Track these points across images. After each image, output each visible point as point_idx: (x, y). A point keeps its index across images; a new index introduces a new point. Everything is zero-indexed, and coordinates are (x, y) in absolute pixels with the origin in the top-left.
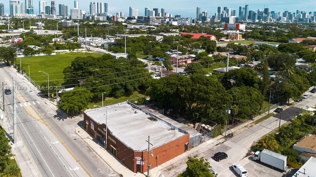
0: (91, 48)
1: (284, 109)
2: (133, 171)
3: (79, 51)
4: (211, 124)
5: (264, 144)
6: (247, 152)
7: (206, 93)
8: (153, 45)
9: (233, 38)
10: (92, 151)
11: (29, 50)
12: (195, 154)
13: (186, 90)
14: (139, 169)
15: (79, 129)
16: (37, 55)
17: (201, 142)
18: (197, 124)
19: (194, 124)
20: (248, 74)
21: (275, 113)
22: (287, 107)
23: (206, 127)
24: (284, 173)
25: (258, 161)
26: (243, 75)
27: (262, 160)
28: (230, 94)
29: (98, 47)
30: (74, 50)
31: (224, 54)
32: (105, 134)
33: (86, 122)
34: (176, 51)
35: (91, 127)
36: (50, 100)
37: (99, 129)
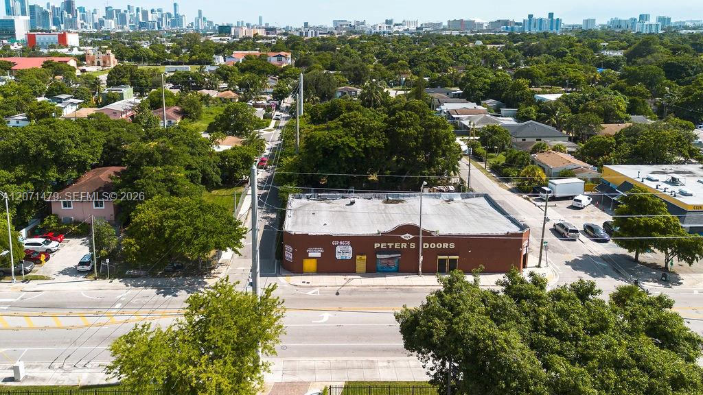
9: (98, 62)
14: (525, 262)
15: (290, 279)
32: (408, 246)
33: (311, 255)
34: (69, 98)
35: (338, 256)
36: (26, 280)
37: (376, 246)
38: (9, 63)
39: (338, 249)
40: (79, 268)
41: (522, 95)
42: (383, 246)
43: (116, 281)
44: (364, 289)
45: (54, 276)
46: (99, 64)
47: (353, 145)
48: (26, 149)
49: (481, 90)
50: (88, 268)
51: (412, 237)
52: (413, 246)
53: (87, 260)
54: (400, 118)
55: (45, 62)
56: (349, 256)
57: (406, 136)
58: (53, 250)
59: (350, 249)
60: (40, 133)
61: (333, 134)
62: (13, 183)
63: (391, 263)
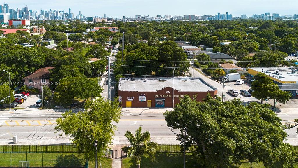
25: (228, 81)
32: (168, 96)
33: (129, 100)
34: (28, 44)
35: (140, 100)
36: (15, 110)
37: (155, 96)
38: (3, 31)
39: (140, 97)
40: (36, 105)
41: (215, 43)
42: (158, 96)
43: (51, 110)
44: (150, 113)
45: (26, 108)
46: (38, 32)
47: (145, 58)
48: (16, 58)
49: (198, 41)
50: (40, 105)
51: (170, 92)
52: (170, 96)
53: (39, 102)
54: (164, 47)
55: (17, 31)
56: (145, 100)
57: (167, 55)
58: (25, 98)
59: (145, 97)
60: (22, 52)
61: (137, 54)
62: (10, 71)
63: (161, 103)
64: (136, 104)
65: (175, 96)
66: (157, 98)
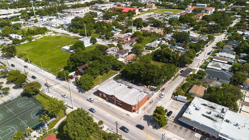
0: (57, 30)
1: (184, 70)
2: (132, 112)
3: (49, 34)
4: (155, 86)
5: (178, 93)
6: (171, 96)
7: (153, 73)
8: (100, 24)
9: (149, 7)
10: (109, 107)
11: (17, 41)
12: (152, 101)
13: (144, 72)
14: (134, 111)
15: (96, 97)
16: (22, 43)
17: (153, 95)
18: (149, 86)
19: (147, 86)
20: (167, 52)
21: (180, 73)
22: (186, 68)
23: (153, 87)
24: (185, 103)
25: (176, 100)
26: (165, 54)
27: (177, 99)
28: (162, 70)
29: (59, 28)
30: (45, 34)
31: (148, 28)
33: (100, 94)
34: (118, 30)
36: (67, 82)
37: (109, 97)
39: (104, 95)
50: (74, 83)
52: (114, 99)
64: (102, 97)
65: (116, 100)
66: (109, 98)
